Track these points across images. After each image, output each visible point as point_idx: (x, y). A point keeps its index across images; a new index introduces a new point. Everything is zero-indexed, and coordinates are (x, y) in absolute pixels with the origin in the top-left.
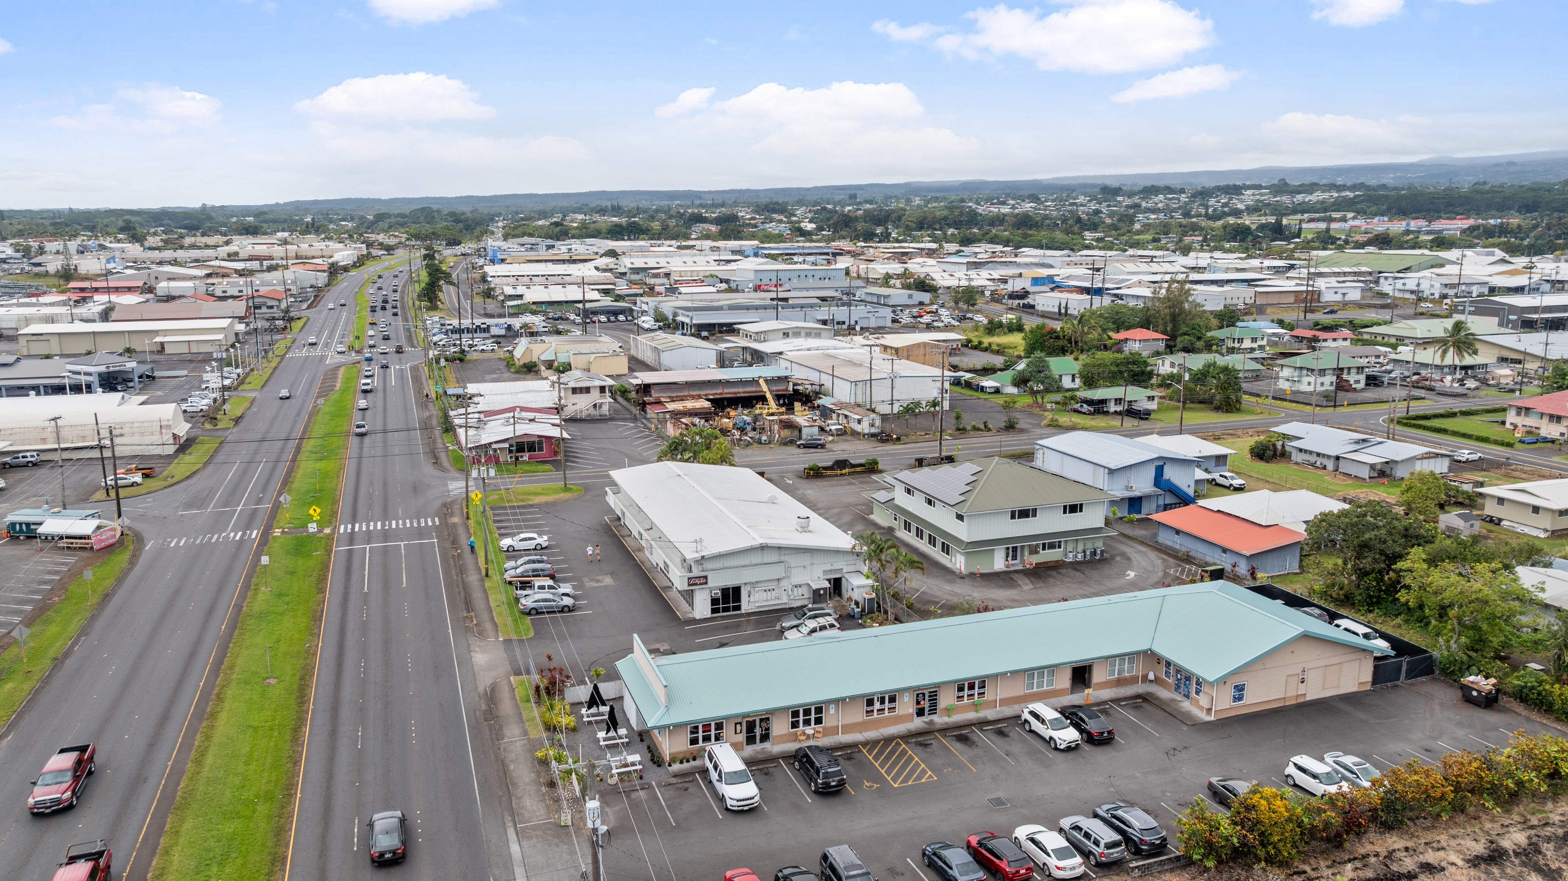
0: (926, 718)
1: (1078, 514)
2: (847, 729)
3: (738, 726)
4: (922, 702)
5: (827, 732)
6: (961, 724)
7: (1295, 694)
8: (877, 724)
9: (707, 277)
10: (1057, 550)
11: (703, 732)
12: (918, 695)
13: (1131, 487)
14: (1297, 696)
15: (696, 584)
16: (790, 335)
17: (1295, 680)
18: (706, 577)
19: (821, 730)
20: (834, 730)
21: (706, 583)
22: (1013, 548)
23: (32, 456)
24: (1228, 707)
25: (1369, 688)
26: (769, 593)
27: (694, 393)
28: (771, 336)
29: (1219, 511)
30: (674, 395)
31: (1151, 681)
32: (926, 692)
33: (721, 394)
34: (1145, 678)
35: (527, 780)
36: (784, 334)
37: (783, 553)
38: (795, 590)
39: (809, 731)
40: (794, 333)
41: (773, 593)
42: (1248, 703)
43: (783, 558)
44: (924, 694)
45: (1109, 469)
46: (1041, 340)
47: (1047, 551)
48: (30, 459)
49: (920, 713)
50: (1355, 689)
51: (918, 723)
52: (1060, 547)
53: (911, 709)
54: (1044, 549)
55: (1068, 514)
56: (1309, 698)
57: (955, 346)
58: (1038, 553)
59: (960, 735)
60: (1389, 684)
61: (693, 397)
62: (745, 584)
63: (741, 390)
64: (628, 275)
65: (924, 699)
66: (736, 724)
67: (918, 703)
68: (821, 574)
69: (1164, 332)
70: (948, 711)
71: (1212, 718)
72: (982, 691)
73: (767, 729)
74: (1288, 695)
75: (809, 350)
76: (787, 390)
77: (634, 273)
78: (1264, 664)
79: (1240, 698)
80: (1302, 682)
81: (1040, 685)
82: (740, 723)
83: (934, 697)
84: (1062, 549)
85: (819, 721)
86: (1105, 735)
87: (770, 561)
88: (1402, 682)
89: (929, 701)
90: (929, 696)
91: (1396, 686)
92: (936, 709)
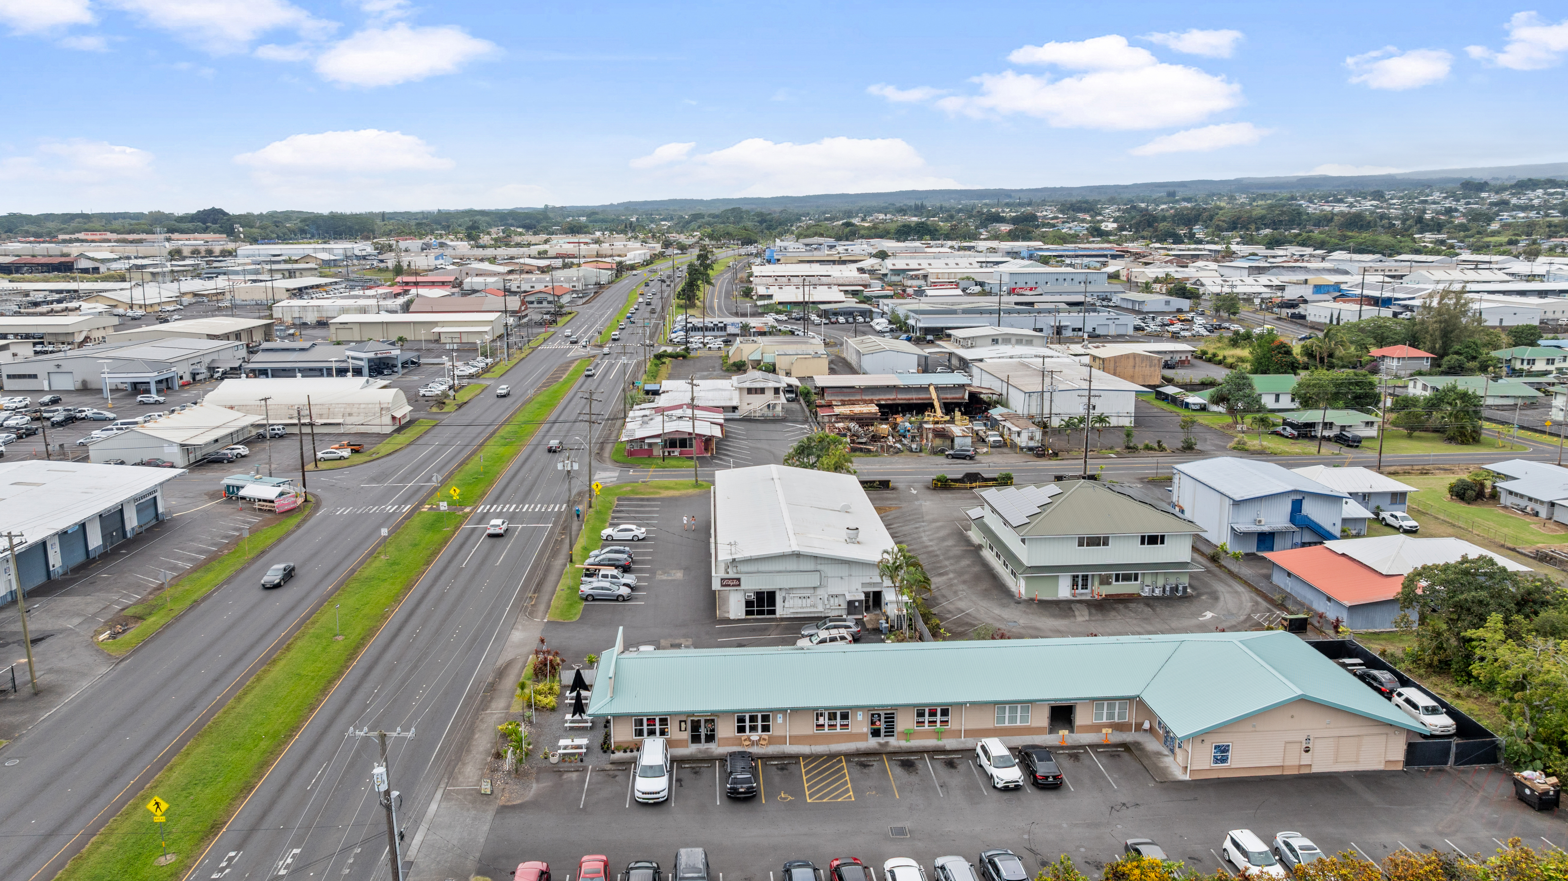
0: (882, 740)
1: (1159, 545)
2: (795, 740)
3: (683, 724)
4: (878, 723)
5: (772, 741)
6: (914, 750)
7: (1297, 763)
8: (828, 739)
9: (963, 279)
10: (1133, 582)
11: (648, 725)
12: (873, 715)
13: (1260, 521)
14: (1300, 766)
15: (729, 585)
16: (1000, 341)
17: (1297, 749)
18: (739, 580)
19: (767, 738)
20: (782, 740)
21: (739, 585)
22: (1083, 576)
23: (279, 429)
24: (1208, 767)
25: (1401, 768)
26: (804, 601)
27: (867, 398)
28: (979, 342)
29: (1343, 555)
30: (847, 399)
31: (1146, 730)
32: (882, 713)
33: (894, 399)
34: (1139, 727)
35: (481, 749)
36: (993, 340)
37: (819, 562)
38: (832, 600)
39: (755, 737)
40: (1003, 339)
41: (808, 601)
42: (1233, 766)
43: (819, 567)
44: (879, 715)
45: (1234, 500)
46: (1268, 355)
47: (1120, 583)
48: (277, 432)
49: (876, 733)
50: (1381, 767)
51: (872, 743)
52: (1136, 579)
53: (866, 729)
54: (1117, 580)
55: (1146, 546)
56: (1315, 769)
57: (1184, 358)
58: (1110, 583)
59: (908, 760)
60: (1431, 767)
61: (865, 402)
62: (780, 589)
63: (914, 397)
64: (889, 276)
65: (880, 720)
66: (681, 722)
67: (873, 723)
68: (859, 587)
69: (1432, 350)
70: (907, 735)
71: (1187, 777)
72: (945, 719)
73: (713, 730)
74: (1286, 764)
75: (1011, 357)
76: (963, 398)
77: (895, 275)
78: (1254, 726)
79: (1224, 760)
80: (1307, 751)
81: (1013, 719)
82: (685, 721)
83: (890, 719)
84: (1139, 582)
85: (766, 729)
86: (1051, 779)
87: (805, 569)
88: (1451, 767)
89: (886, 722)
90: (886, 718)
91: (1440, 770)
92: (893, 732)
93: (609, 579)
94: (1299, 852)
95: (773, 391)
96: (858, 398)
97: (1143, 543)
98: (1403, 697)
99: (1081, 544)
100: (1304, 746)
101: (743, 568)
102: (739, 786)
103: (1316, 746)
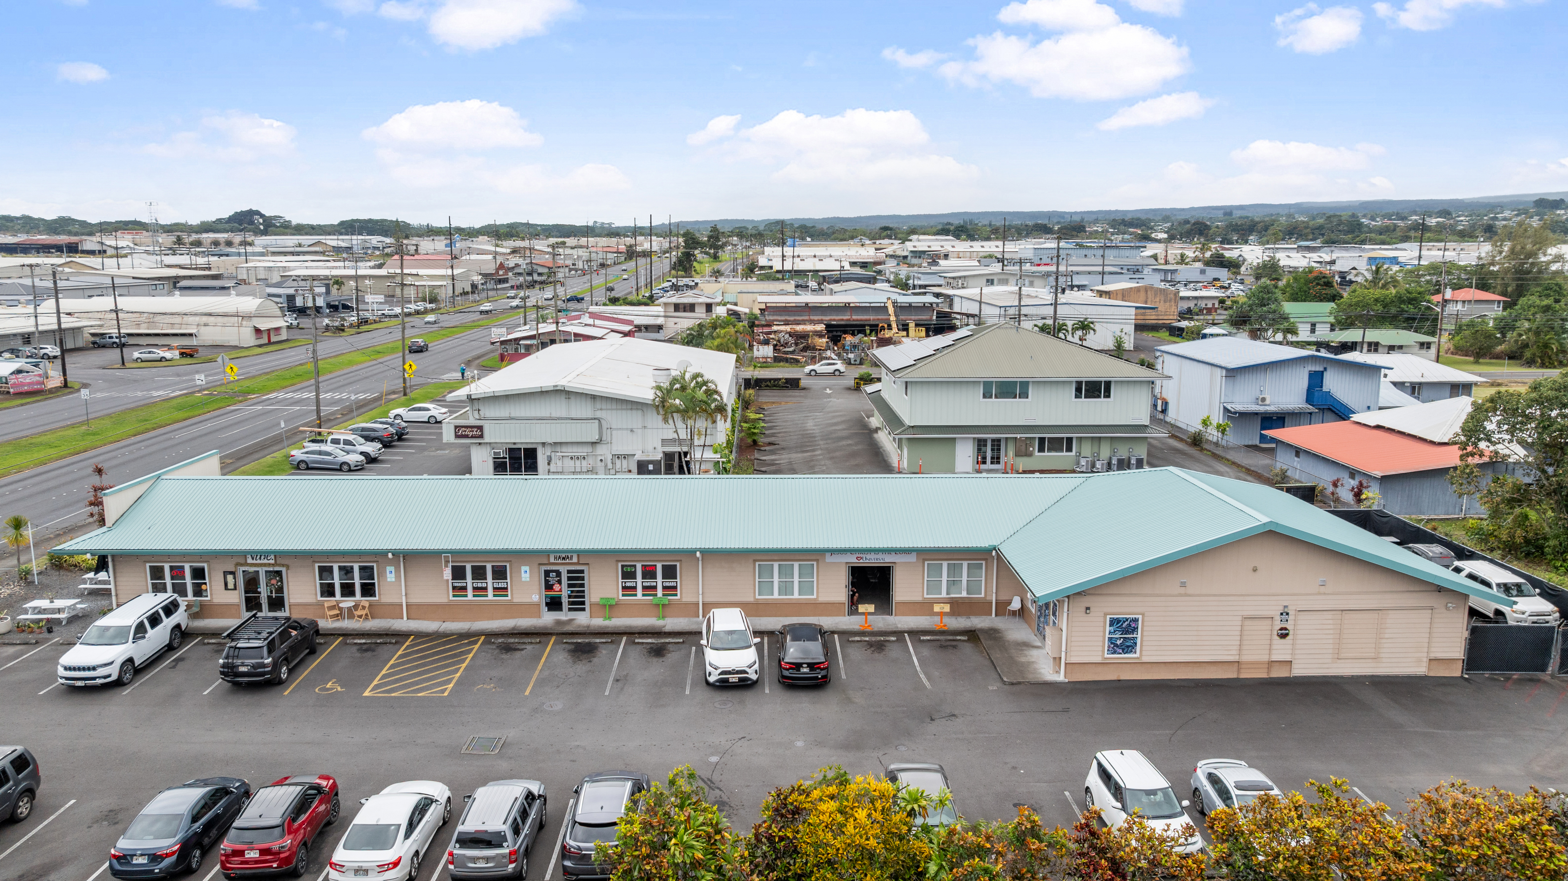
0: (563, 615)
1: (1102, 399)
2: (415, 611)
3: (230, 578)
4: (557, 587)
5: (380, 611)
6: (609, 630)
7: (1265, 658)
8: (472, 611)
9: (985, 257)
10: (1065, 453)
11: (172, 578)
12: (547, 573)
13: (1263, 400)
14: (1271, 664)
15: (466, 436)
16: (995, 282)
17: (1264, 632)
18: (480, 428)
19: (367, 605)
20: (394, 610)
21: (481, 436)
22: (992, 442)
24: (1099, 659)
25: (1458, 674)
26: (578, 463)
27: (816, 318)
28: (971, 282)
29: (1378, 427)
30: (792, 318)
31: (1014, 613)
32: (563, 570)
33: (847, 320)
34: (1002, 608)
36: (988, 281)
37: (598, 405)
38: (618, 462)
39: (348, 603)
40: (999, 280)
41: (584, 463)
42: (1145, 659)
43: (599, 414)
44: (558, 574)
45: (1228, 370)
46: (1305, 288)
47: (1046, 454)
48: (115, 340)
49: (554, 604)
50: (1420, 669)
51: (545, 619)
52: (1069, 449)
53: (536, 596)
54: (1041, 450)
55: (1083, 399)
56: (1300, 670)
57: (1210, 306)
58: (1030, 455)
59: (589, 644)
60: (1516, 675)
61: (812, 322)
62: (544, 444)
63: (872, 318)
65: (560, 582)
66: (226, 573)
67: (549, 587)
68: (658, 445)
69: (1503, 294)
70: (603, 607)
71: (1061, 678)
72: (670, 583)
73: (280, 590)
74: (1245, 658)
76: (931, 320)
78: (1183, 585)
79: (1128, 647)
80: (1283, 636)
81: (786, 588)
82: (232, 573)
83: (577, 579)
84: (1073, 453)
85: (368, 590)
86: (805, 670)
87: (579, 416)
88: (1553, 676)
89: (570, 586)
90: (569, 579)
91: (1531, 680)
92: (583, 603)
93: (342, 446)
94: (1234, 792)
95: (704, 309)
96: (806, 318)
97: (1078, 395)
98: (1464, 574)
99: (987, 395)
100: (1278, 625)
101: (489, 411)
102: (239, 662)
103: (1299, 626)
